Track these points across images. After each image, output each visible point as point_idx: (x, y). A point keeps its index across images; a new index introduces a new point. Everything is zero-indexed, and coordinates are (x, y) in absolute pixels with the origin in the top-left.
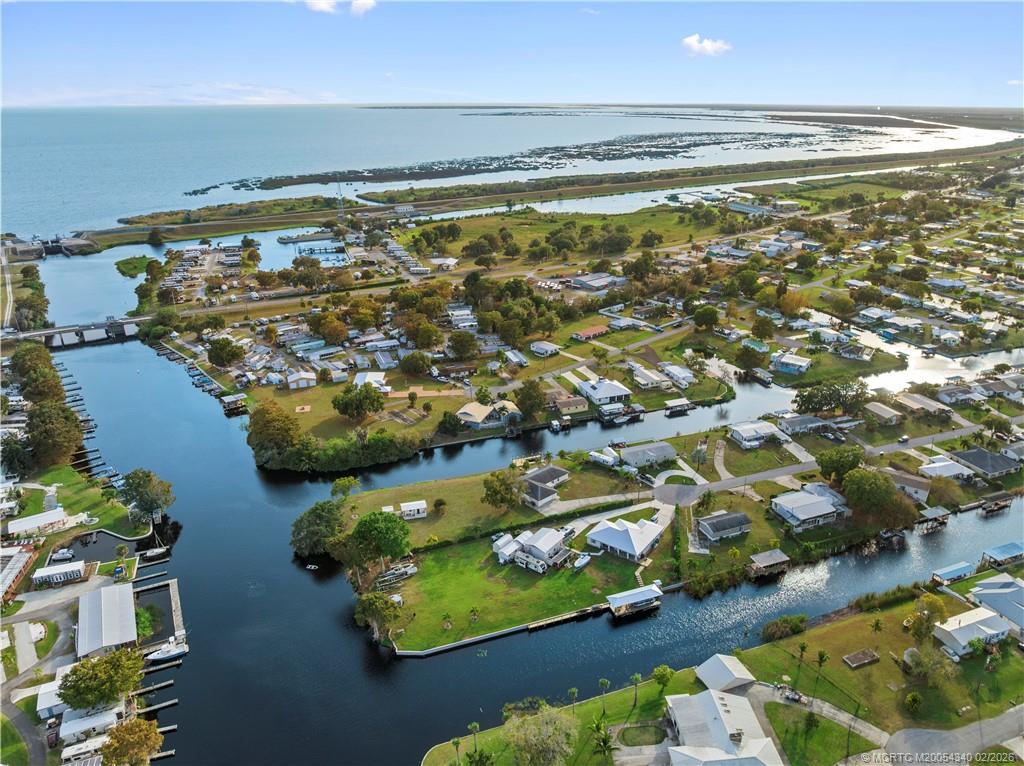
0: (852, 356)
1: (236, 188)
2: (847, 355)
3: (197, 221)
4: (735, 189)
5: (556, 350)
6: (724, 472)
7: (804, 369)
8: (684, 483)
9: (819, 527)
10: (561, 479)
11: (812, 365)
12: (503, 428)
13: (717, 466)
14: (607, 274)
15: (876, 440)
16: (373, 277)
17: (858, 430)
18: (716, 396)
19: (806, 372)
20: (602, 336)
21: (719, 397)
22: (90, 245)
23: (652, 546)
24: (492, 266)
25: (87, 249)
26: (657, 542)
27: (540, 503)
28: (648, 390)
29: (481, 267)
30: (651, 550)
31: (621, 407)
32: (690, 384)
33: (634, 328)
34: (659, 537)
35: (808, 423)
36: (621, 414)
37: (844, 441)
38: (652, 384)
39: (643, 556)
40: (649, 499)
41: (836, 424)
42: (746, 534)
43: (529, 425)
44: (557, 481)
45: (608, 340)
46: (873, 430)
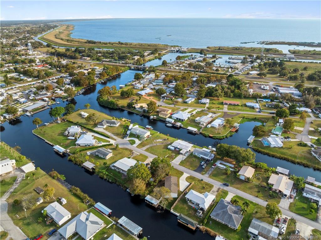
0: (315, 155)
1: (258, 43)
2: (313, 153)
3: (222, 50)
5: (205, 103)
6: (145, 148)
7: (272, 146)
8: (130, 143)
9: (119, 172)
10: (114, 125)
11: (282, 147)
12: (141, 112)
13: (149, 145)
14: (297, 90)
15: (217, 177)
16: (218, 71)
17: (221, 170)
18: (212, 135)
19: (272, 148)
20: (233, 105)
21: (211, 135)
22: (185, 51)
23: (86, 146)
24: (263, 77)
25: (183, 52)
26: (89, 146)
27: (98, 126)
28: (196, 122)
29: (259, 76)
30: (84, 146)
31: (173, 121)
32: (212, 127)
33: (253, 108)
34: (91, 145)
35: (202, 155)
36: (170, 123)
37: (203, 168)
38: (199, 121)
39: (79, 145)
40: (115, 140)
41: (221, 164)
42: (104, 159)
43: (147, 115)
44: (112, 125)
45: (232, 107)
46: (226, 174)
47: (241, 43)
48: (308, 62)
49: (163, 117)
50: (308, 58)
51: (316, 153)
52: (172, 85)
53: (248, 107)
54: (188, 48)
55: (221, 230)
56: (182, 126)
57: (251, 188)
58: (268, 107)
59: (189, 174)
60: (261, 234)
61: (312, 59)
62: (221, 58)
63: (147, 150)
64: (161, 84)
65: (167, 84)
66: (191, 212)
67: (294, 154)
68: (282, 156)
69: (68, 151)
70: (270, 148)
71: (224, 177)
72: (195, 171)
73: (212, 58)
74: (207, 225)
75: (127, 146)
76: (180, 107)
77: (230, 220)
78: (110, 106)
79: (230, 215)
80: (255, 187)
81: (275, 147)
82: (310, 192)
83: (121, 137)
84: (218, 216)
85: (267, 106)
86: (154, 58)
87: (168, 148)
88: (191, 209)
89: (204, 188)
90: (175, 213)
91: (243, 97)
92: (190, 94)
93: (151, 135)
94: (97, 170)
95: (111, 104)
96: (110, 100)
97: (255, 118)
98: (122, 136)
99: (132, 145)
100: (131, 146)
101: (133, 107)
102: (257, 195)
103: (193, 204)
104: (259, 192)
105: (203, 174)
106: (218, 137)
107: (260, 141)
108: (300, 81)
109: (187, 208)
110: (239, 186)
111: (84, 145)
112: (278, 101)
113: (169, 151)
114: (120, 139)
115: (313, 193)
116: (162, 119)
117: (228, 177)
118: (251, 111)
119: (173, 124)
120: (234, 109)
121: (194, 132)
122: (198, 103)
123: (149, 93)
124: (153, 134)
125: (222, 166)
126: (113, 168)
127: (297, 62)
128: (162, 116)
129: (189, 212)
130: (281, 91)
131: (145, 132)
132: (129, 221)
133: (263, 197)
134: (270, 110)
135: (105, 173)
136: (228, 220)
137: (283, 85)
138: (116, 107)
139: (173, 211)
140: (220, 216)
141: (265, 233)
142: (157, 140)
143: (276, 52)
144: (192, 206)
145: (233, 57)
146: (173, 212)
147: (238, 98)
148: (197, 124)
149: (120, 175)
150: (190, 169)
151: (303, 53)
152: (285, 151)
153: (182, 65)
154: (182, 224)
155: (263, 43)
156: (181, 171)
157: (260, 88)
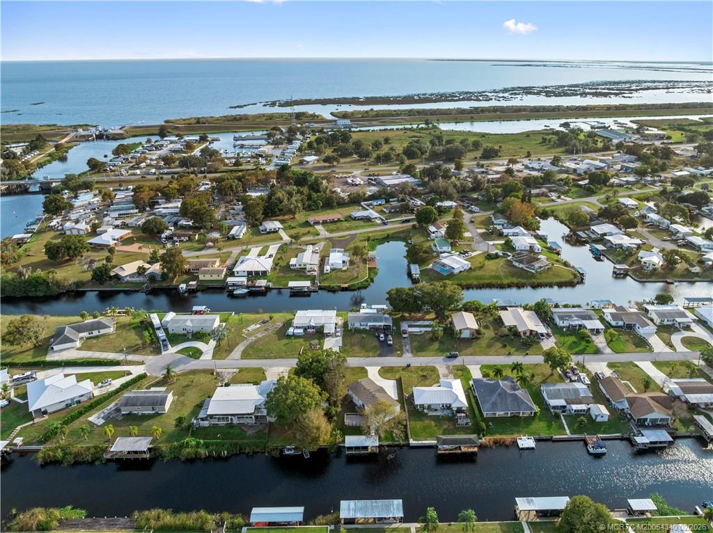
0: (521, 266)
1: (265, 105)
2: (517, 264)
3: (205, 123)
4: (631, 121)
5: (275, 229)
6: (237, 353)
7: (456, 272)
8: (189, 356)
9: (231, 426)
10: (103, 331)
11: (470, 269)
12: (143, 283)
13: (240, 345)
14: (409, 176)
15: (426, 350)
16: (241, 165)
17: (422, 337)
18: (346, 283)
19: (458, 274)
20: (331, 222)
21: (346, 285)
22: (121, 134)
23: (67, 406)
24: (335, 163)
25: (117, 137)
26: (79, 402)
27: (56, 348)
28: (294, 270)
29: (327, 164)
30: (63, 409)
31: (244, 280)
32: (332, 270)
33: (368, 219)
34: (83, 399)
35: (370, 321)
36: (241, 286)
37: (390, 345)
38: (300, 265)
39: (45, 413)
40: (142, 363)
41: (410, 326)
42: (157, 415)
43: (164, 285)
44: (95, 333)
45: (332, 226)
46: (437, 339)
47: (232, 107)
48: (380, 130)
49: (212, 278)
50: (374, 123)
51: (521, 262)
52: (164, 208)
53: (358, 219)
54: (123, 127)
55: (515, 429)
56: (271, 285)
57: (489, 346)
58: (390, 212)
59: (376, 366)
60: (569, 401)
61: (381, 124)
62: (217, 140)
63: (245, 355)
64: (132, 211)
65: (148, 209)
66: (446, 427)
67: (493, 273)
68: (481, 282)
69: (19, 441)
70: (455, 275)
71: (436, 345)
72: (380, 355)
73: (199, 142)
74: (489, 432)
75: (187, 365)
76: (229, 250)
77: (518, 403)
78: (36, 291)
79: (512, 394)
80: (492, 341)
81: (461, 272)
82: (566, 316)
83: (151, 352)
84: (497, 406)
85: (387, 212)
86: (48, 158)
87: (289, 337)
88: (440, 420)
89: (424, 377)
90: (420, 442)
91: (335, 204)
92: (226, 220)
93: (224, 324)
94: (164, 447)
95: (35, 286)
96: (27, 277)
97: (388, 235)
98: (151, 349)
99: (199, 358)
100: (197, 361)
101: (111, 277)
102: (507, 353)
103: (436, 410)
104: (505, 346)
105: (400, 356)
106: (358, 284)
107: (431, 270)
108: (398, 162)
109: (433, 423)
110: (470, 350)
111: (63, 405)
112: (396, 199)
113: (297, 340)
114: (150, 357)
115: (570, 317)
116: (210, 285)
117: (441, 343)
118: (369, 226)
119: (248, 287)
120: (338, 230)
121: (306, 290)
122: (258, 233)
123: (121, 238)
124: (227, 319)
125: (417, 330)
126: (206, 424)
127: (363, 131)
128: (208, 277)
129: (443, 428)
130: (388, 182)
131: (210, 320)
132: (360, 503)
133: (517, 350)
134: (398, 217)
135: (194, 443)
136: (516, 404)
137: (380, 173)
138: (55, 290)
139: (414, 440)
140: (499, 406)
141: (572, 397)
142: (249, 329)
143: (314, 118)
144: (438, 416)
145: (244, 135)
146: (416, 442)
147: (329, 209)
148: (301, 273)
149: (237, 431)
150: (369, 357)
151: (360, 116)
152: (478, 273)
153: (144, 164)
154: (449, 453)
155: (273, 104)
156: (357, 368)
157: (346, 183)
